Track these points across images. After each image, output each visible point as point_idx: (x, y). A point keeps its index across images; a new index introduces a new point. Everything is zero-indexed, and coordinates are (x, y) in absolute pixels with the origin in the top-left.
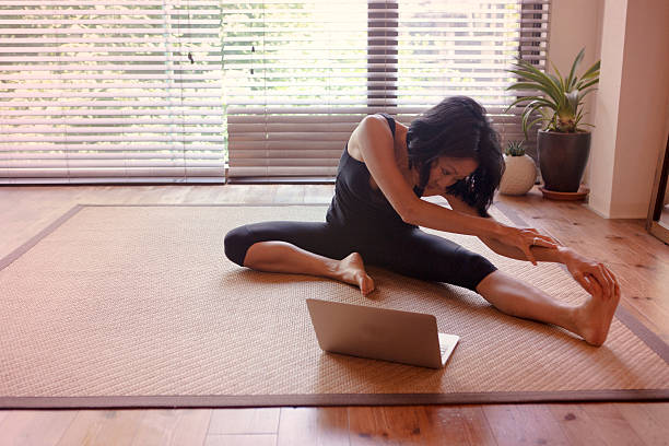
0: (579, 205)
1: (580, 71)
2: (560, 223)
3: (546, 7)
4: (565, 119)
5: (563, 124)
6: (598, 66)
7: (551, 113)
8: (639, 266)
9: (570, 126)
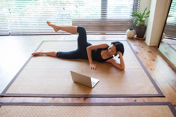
0: (143, 41)
1: (146, 13)
2: (139, 47)
3: (139, 1)
4: (142, 23)
5: (141, 24)
6: (149, 12)
7: (139, 22)
8: (153, 60)
9: (143, 25)
